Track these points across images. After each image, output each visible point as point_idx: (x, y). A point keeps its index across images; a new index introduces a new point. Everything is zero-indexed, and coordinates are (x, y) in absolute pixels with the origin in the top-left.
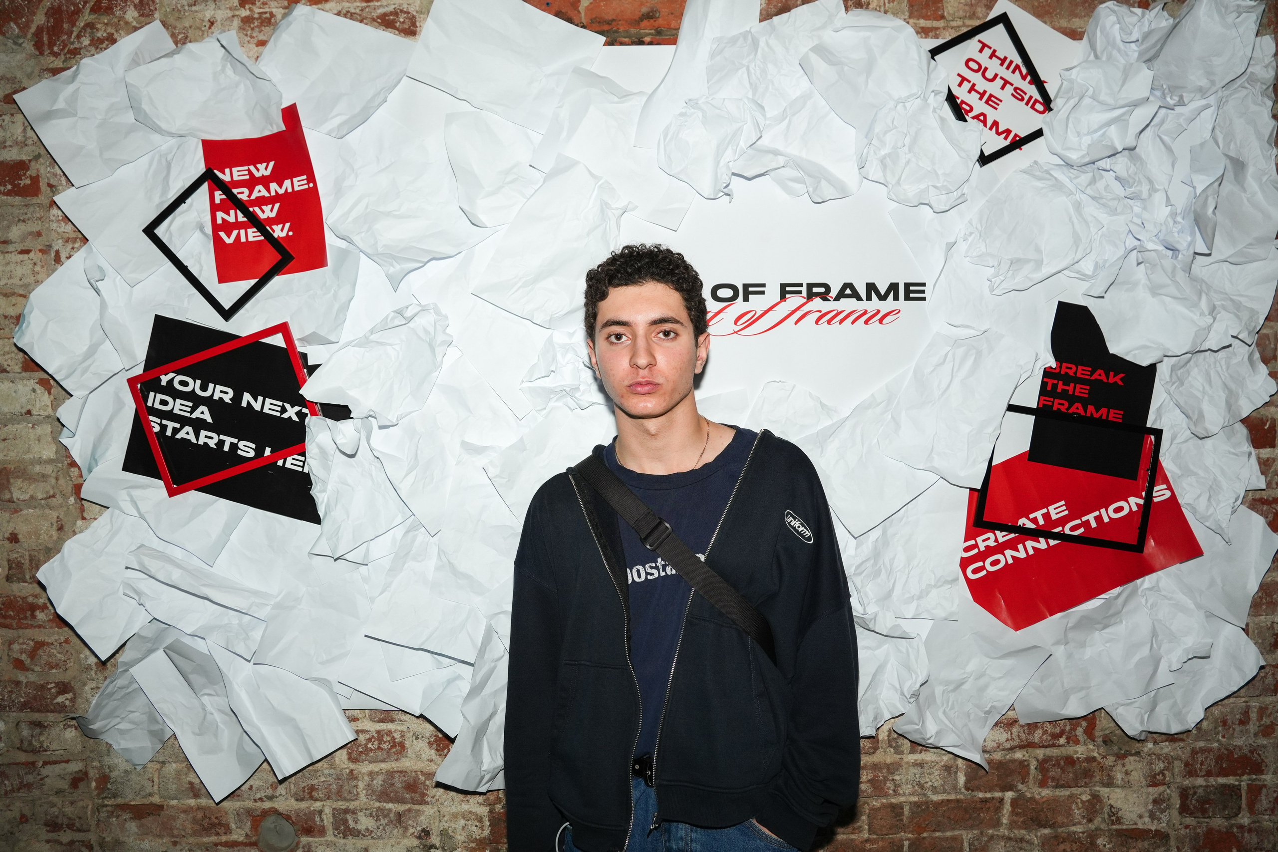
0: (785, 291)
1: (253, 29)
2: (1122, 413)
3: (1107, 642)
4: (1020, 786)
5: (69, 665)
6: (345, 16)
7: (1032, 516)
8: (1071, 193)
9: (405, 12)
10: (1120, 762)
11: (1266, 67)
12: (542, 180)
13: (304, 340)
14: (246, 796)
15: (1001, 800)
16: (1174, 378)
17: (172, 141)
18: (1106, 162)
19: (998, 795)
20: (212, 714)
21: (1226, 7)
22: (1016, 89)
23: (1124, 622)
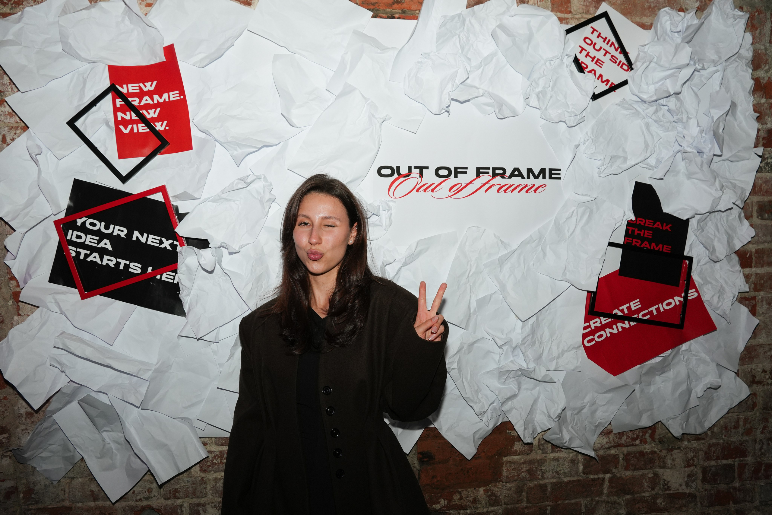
0: (479, 172)
2: (671, 247)
3: (663, 382)
4: (614, 470)
5: (6, 415)
7: (621, 308)
8: (644, 118)
10: (669, 453)
11: (748, 50)
12: (333, 99)
13: (176, 197)
14: (131, 498)
15: (603, 479)
16: (699, 227)
17: (88, 66)
18: (664, 100)
19: (601, 476)
20: (109, 444)
21: (727, 15)
22: (612, 56)
23: (672, 370)
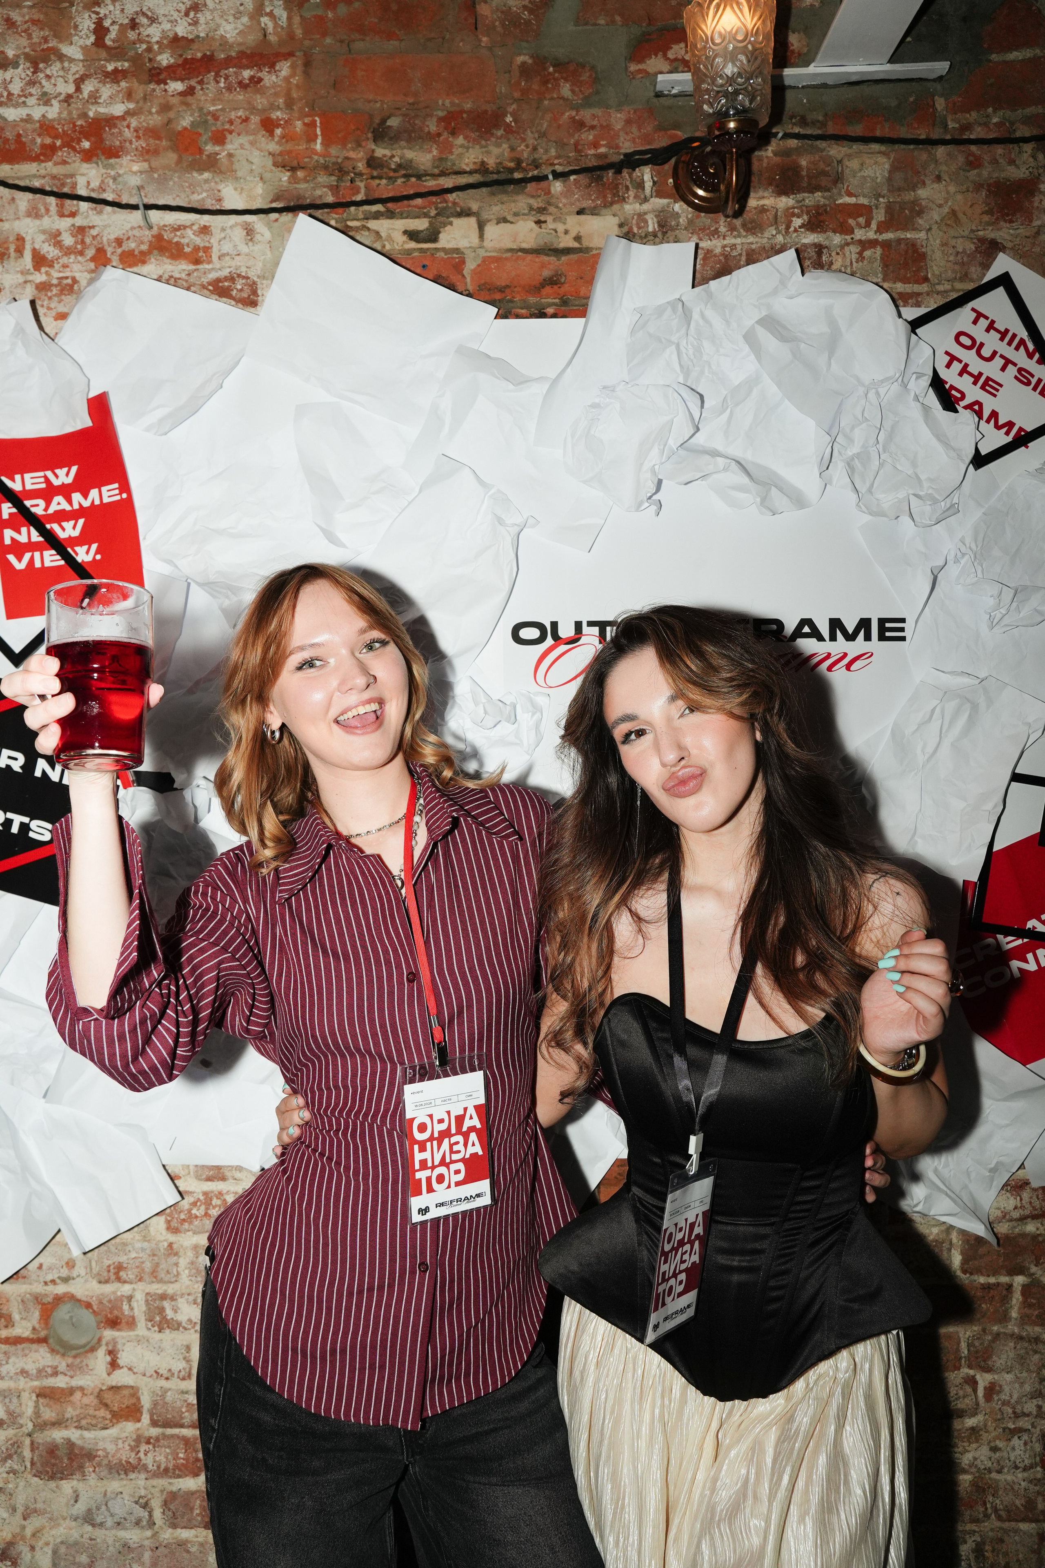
1: (50, 298)
4: (1033, 1269)
6: (167, 282)
7: (1043, 917)
9: (244, 277)
12: (417, 490)
14: (34, 1277)
15: (1009, 1287)
19: (1004, 1279)
22: (1020, 370)
